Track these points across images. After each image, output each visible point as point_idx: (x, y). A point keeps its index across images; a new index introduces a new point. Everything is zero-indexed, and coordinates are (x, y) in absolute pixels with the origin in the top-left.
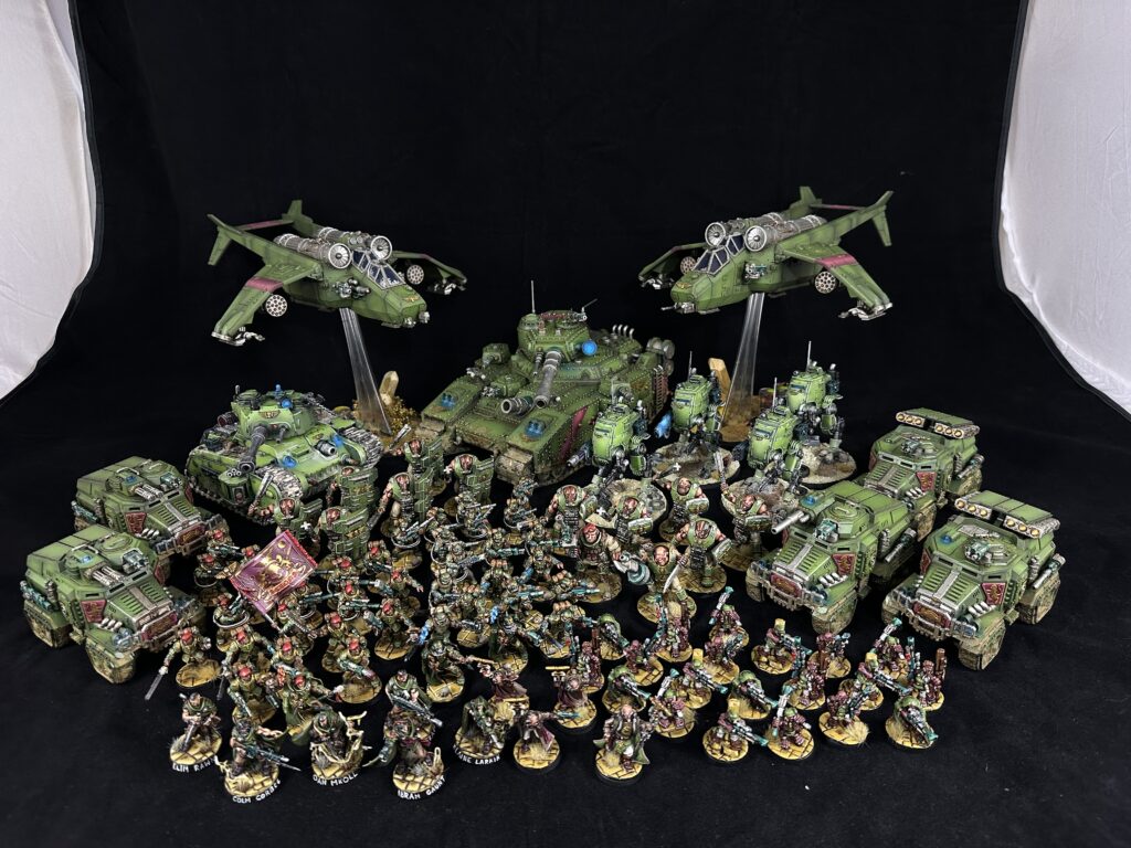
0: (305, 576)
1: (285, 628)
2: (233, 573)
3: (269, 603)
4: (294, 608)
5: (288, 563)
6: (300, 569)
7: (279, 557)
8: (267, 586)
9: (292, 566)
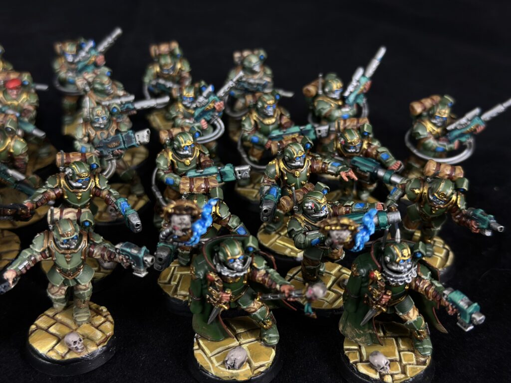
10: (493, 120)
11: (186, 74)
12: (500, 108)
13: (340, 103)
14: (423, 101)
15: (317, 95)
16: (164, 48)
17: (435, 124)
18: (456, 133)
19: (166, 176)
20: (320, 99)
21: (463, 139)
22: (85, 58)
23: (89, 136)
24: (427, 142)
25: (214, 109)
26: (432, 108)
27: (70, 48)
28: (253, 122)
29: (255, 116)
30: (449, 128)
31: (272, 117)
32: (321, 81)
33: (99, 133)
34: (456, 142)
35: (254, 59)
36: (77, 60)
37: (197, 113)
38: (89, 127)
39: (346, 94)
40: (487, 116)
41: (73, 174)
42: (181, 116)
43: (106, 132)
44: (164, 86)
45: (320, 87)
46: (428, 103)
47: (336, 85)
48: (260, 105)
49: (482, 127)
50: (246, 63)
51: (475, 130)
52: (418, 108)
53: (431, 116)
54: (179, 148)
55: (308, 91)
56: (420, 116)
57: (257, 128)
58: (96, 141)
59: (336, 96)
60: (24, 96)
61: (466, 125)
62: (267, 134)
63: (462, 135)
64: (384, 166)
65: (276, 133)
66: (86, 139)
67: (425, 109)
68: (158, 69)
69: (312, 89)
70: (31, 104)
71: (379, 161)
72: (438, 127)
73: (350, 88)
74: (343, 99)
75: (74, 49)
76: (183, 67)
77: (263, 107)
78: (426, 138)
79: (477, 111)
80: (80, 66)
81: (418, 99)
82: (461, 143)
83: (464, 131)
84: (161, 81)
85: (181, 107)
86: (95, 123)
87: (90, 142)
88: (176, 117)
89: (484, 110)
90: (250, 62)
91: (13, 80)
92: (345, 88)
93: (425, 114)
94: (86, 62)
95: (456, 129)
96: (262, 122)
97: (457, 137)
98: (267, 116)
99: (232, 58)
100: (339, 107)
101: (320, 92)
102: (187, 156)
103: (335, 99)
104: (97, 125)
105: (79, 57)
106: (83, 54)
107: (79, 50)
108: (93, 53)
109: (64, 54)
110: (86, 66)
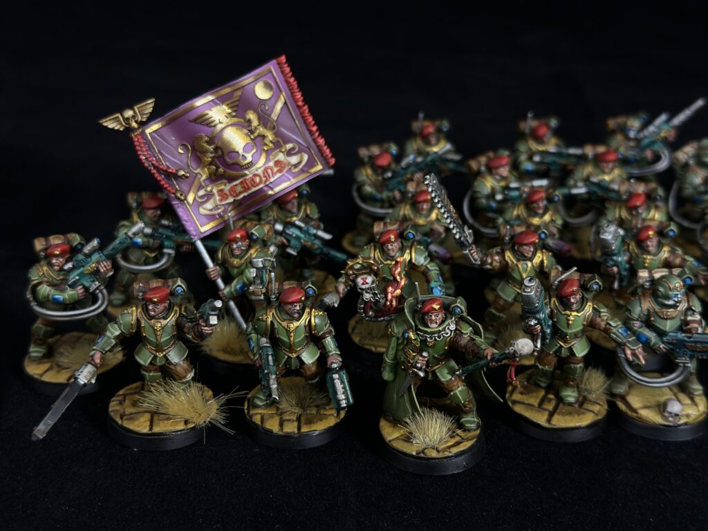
0: (302, 179)
1: (236, 285)
2: (143, 124)
3: (211, 218)
4: (265, 244)
5: (270, 136)
6: (294, 160)
7: (252, 116)
8: (214, 178)
9: (277, 145)
91: (605, 153)
105: (646, 133)
106: (651, 129)
107: (645, 125)
108: (666, 127)
109: (624, 130)
110: (653, 143)
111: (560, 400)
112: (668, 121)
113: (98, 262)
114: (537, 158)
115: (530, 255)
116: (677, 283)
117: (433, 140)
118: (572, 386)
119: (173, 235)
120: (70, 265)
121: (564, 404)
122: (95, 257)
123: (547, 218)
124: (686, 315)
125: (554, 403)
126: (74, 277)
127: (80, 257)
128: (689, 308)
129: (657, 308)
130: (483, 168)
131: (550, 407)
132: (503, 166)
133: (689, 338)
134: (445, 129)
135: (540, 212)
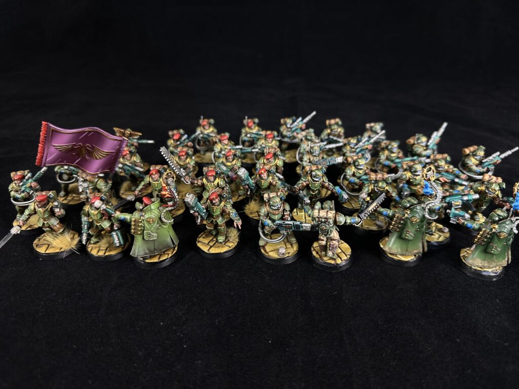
10: (506, 158)
11: (342, 134)
12: (509, 153)
13: (425, 148)
14: (469, 148)
15: (414, 144)
16: (333, 121)
17: (476, 159)
18: (487, 164)
19: (351, 178)
20: (415, 146)
21: (489, 167)
22: (296, 126)
23: (310, 159)
24: (472, 167)
25: (367, 149)
26: (475, 151)
27: (289, 121)
28: (385, 155)
29: (386, 152)
30: (483, 161)
31: (395, 153)
32: (416, 137)
33: (315, 158)
34: (486, 168)
35: (378, 127)
36: (292, 126)
37: (358, 150)
38: (310, 155)
39: (429, 144)
40: (503, 156)
41: (316, 175)
42: (348, 152)
43: (318, 158)
44: (333, 139)
45: (416, 140)
46: (472, 149)
47: (424, 139)
48: (390, 147)
49: (500, 161)
50: (374, 129)
51: (496, 163)
52: (467, 151)
53: (474, 155)
54: (358, 165)
55: (410, 142)
56: (468, 155)
57: (387, 159)
58: (313, 162)
59: (424, 144)
60: (274, 142)
61: (492, 160)
62: (392, 161)
63: (490, 165)
64: (458, 177)
65: (398, 160)
66: (308, 161)
67: (470, 152)
68: (329, 131)
69: (411, 141)
70: (277, 146)
71: (454, 174)
72: (478, 160)
73: (431, 141)
74: (427, 146)
75: (291, 121)
76: (341, 130)
77: (391, 148)
78: (471, 166)
79: (498, 153)
80: (293, 129)
81: (467, 147)
82: (488, 169)
83: (490, 163)
84: (331, 137)
85: (348, 148)
86: (313, 153)
87: (310, 162)
88: (346, 152)
89: (501, 153)
90: (376, 128)
91: (269, 134)
92: (428, 141)
93: (471, 154)
94: (297, 127)
95: (487, 161)
96: (390, 156)
97: (487, 166)
98: (393, 153)
99: (365, 126)
100: (425, 150)
101: (416, 142)
102: (361, 169)
103: (423, 146)
104: (314, 154)
105: (294, 125)
106: (296, 123)
107: (294, 122)
108: (301, 123)
109: (285, 124)
110: (296, 129)
111: (217, 241)
112: (302, 120)
113: (31, 183)
114: (249, 135)
115: (213, 180)
116: (278, 200)
117: (207, 128)
118: (222, 235)
119: (75, 169)
120: (21, 184)
121: (218, 242)
122: (30, 180)
123: (234, 162)
124: (284, 213)
125: (214, 242)
126: (23, 188)
127: (25, 180)
128: (284, 210)
129: (271, 210)
130: (217, 140)
131: (211, 244)
132: (225, 139)
133: (284, 222)
134: (212, 123)
135: (231, 160)
